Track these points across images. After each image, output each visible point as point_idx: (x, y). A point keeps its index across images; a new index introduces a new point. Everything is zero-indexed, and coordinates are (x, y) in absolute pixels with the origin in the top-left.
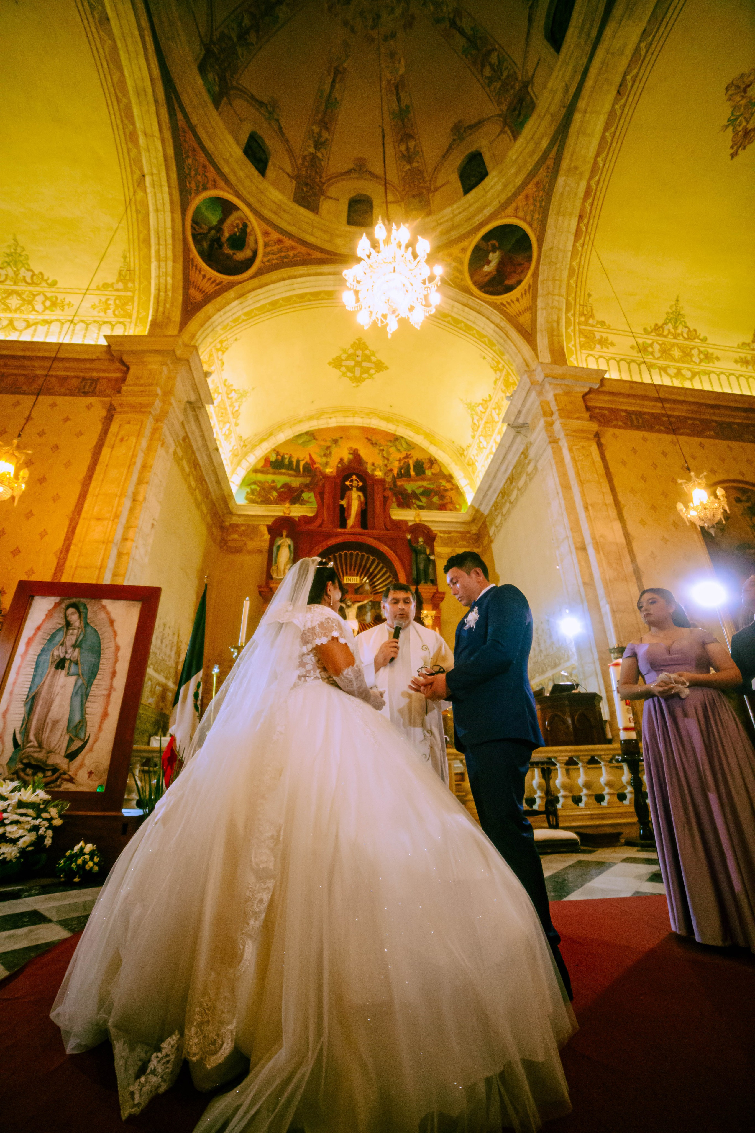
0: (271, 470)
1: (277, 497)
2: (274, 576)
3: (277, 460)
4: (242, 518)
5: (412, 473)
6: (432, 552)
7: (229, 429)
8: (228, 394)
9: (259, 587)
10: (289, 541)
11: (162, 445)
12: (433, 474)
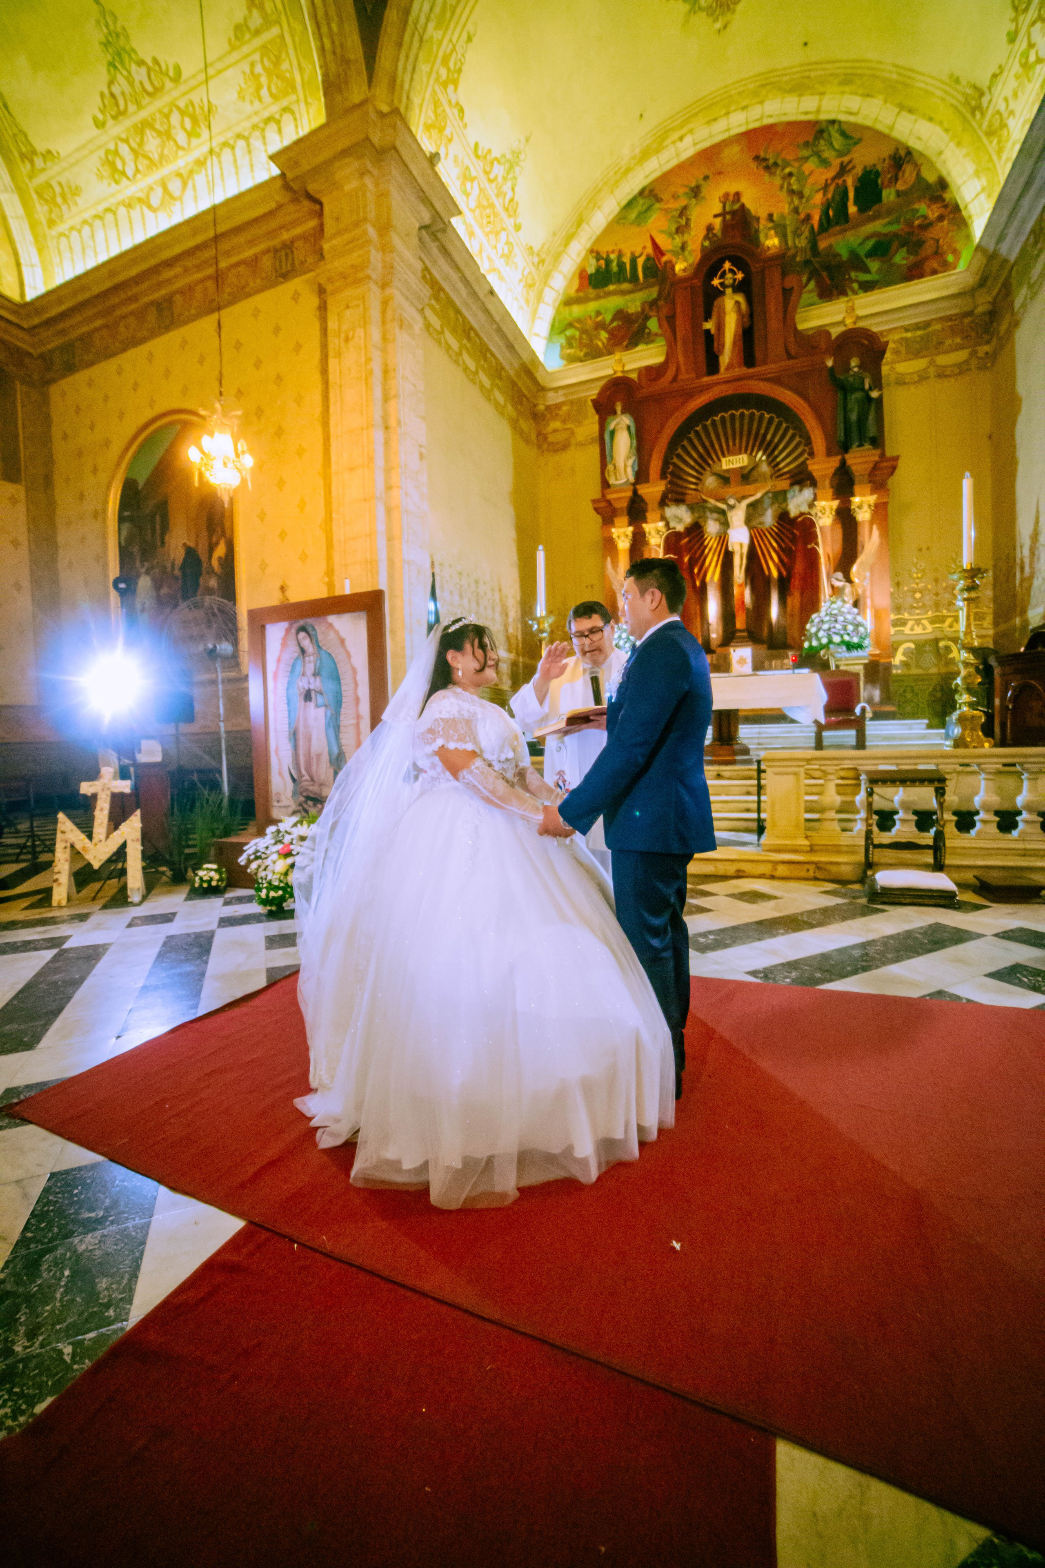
0: (591, 292)
1: (609, 340)
2: (612, 481)
3: (598, 270)
4: (561, 392)
5: (852, 209)
6: (878, 383)
7: (507, 243)
8: (487, 173)
9: (594, 501)
10: (625, 420)
11: (401, 327)
12: (899, 194)
